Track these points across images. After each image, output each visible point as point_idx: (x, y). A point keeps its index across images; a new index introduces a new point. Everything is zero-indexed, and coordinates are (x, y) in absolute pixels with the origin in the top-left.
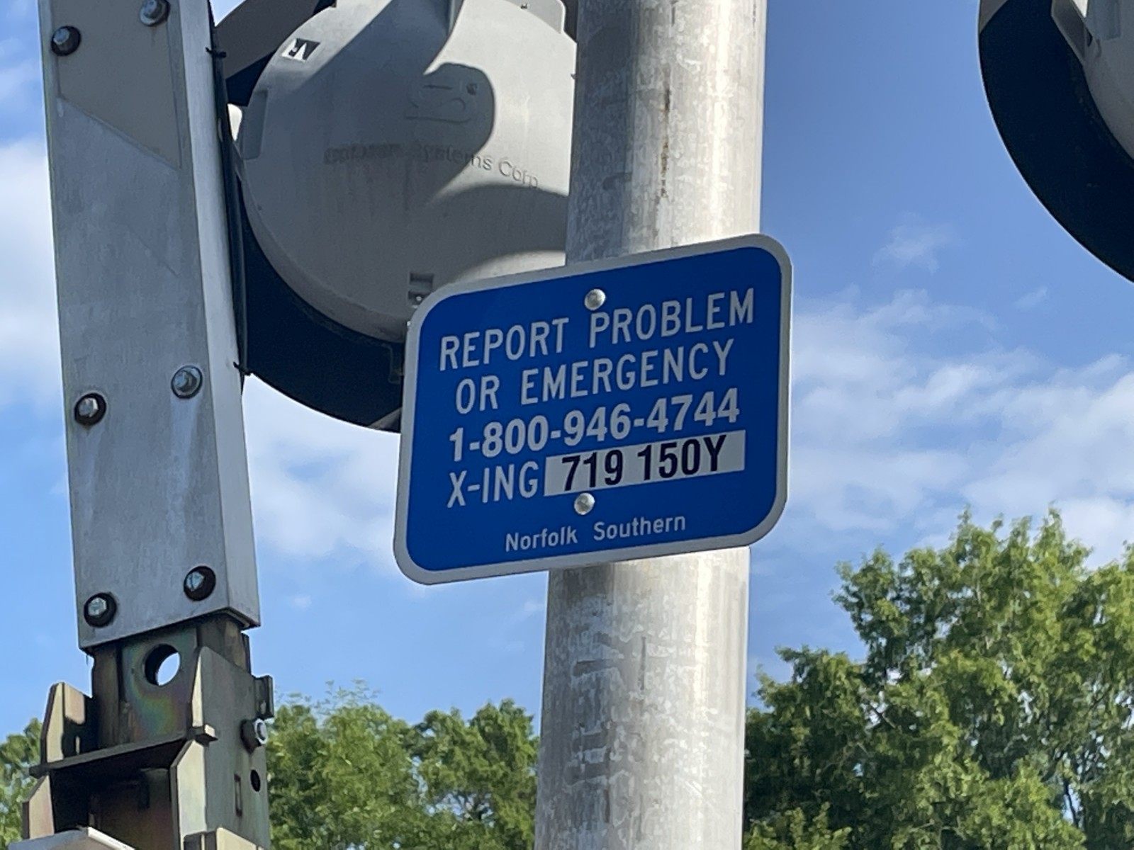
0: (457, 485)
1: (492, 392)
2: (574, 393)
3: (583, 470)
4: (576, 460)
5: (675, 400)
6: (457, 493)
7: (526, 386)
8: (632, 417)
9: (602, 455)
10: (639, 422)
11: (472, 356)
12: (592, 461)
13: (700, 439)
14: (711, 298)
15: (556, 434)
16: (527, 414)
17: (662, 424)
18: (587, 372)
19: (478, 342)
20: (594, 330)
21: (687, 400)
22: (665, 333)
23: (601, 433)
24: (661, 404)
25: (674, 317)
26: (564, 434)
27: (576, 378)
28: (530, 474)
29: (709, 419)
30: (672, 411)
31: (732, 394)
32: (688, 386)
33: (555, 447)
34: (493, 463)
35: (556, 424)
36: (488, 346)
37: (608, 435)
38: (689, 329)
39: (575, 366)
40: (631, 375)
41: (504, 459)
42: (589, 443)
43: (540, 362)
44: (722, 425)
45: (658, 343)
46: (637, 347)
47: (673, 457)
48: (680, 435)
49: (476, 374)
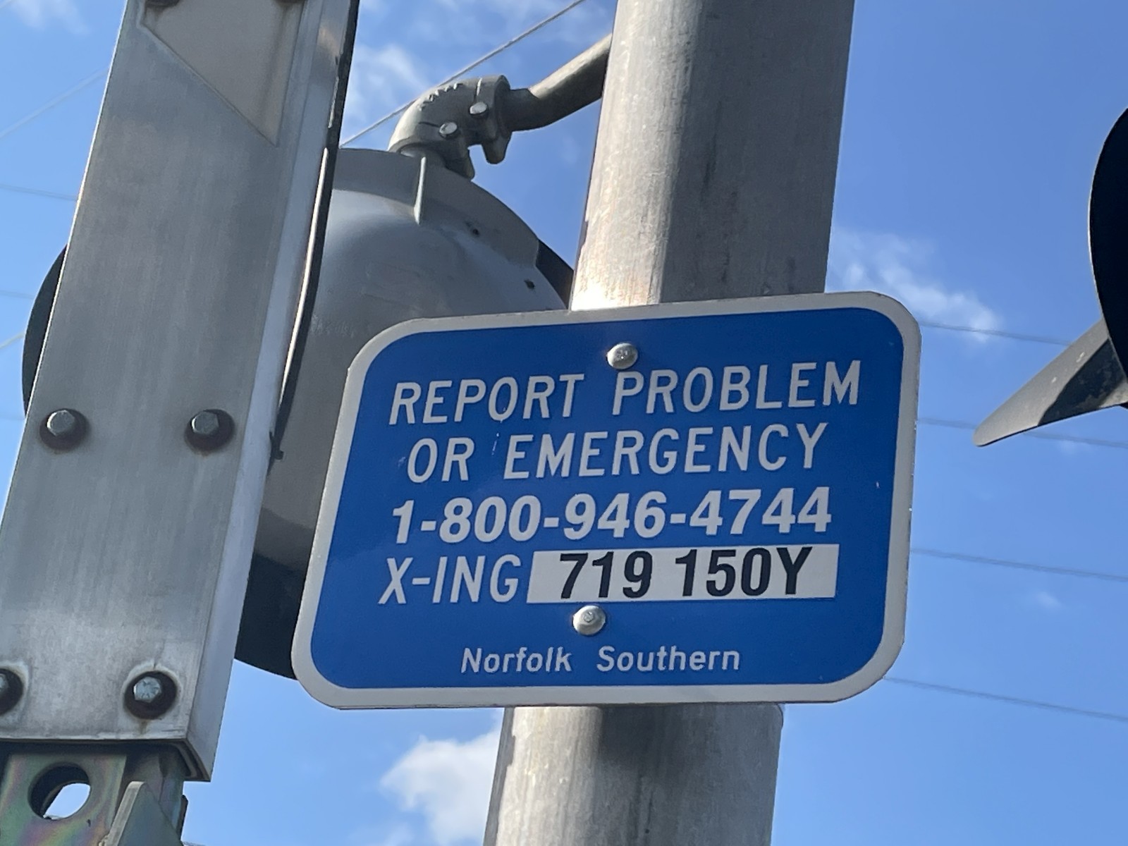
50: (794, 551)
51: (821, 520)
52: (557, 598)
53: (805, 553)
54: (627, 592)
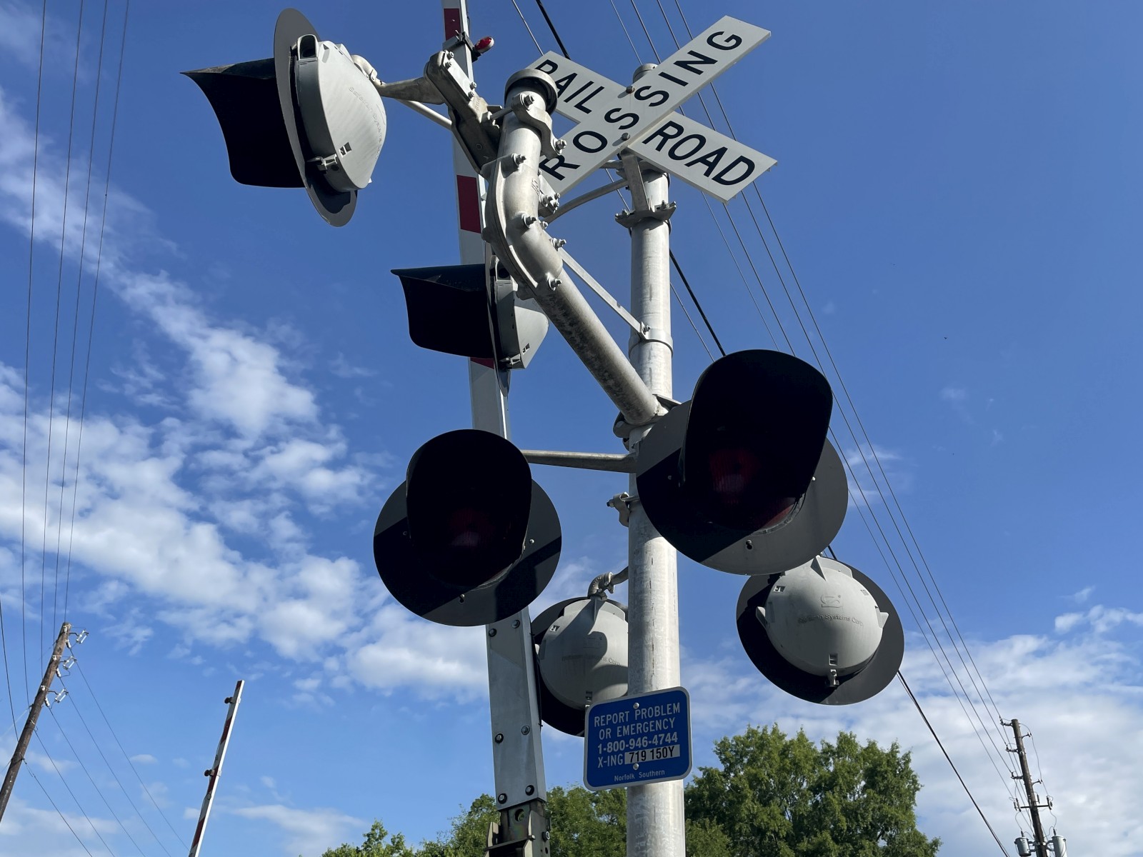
0: (600, 761)
1: (609, 733)
2: (632, 734)
3: (635, 756)
4: (633, 753)
5: (660, 735)
6: (600, 763)
7: (618, 731)
8: (648, 740)
9: (640, 751)
10: (650, 742)
11: (603, 723)
12: (638, 754)
13: (667, 747)
14: (668, 705)
15: (627, 746)
16: (619, 740)
17: (656, 743)
18: (635, 727)
19: (605, 718)
20: (636, 715)
21: (663, 735)
22: (656, 715)
23: (640, 745)
24: (656, 736)
25: (658, 711)
26: (630, 746)
27: (632, 729)
28: (621, 758)
29: (669, 741)
30: (659, 739)
31: (675, 734)
32: (663, 731)
33: (627, 749)
34: (610, 754)
35: (627, 742)
36: (608, 720)
37: (642, 746)
38: (662, 714)
39: (632, 725)
40: (647, 728)
41: (613, 753)
42: (636, 748)
43: (622, 724)
44: (673, 743)
45: (654, 718)
46: (649, 720)
47: (660, 752)
48: (661, 746)
49: (604, 728)
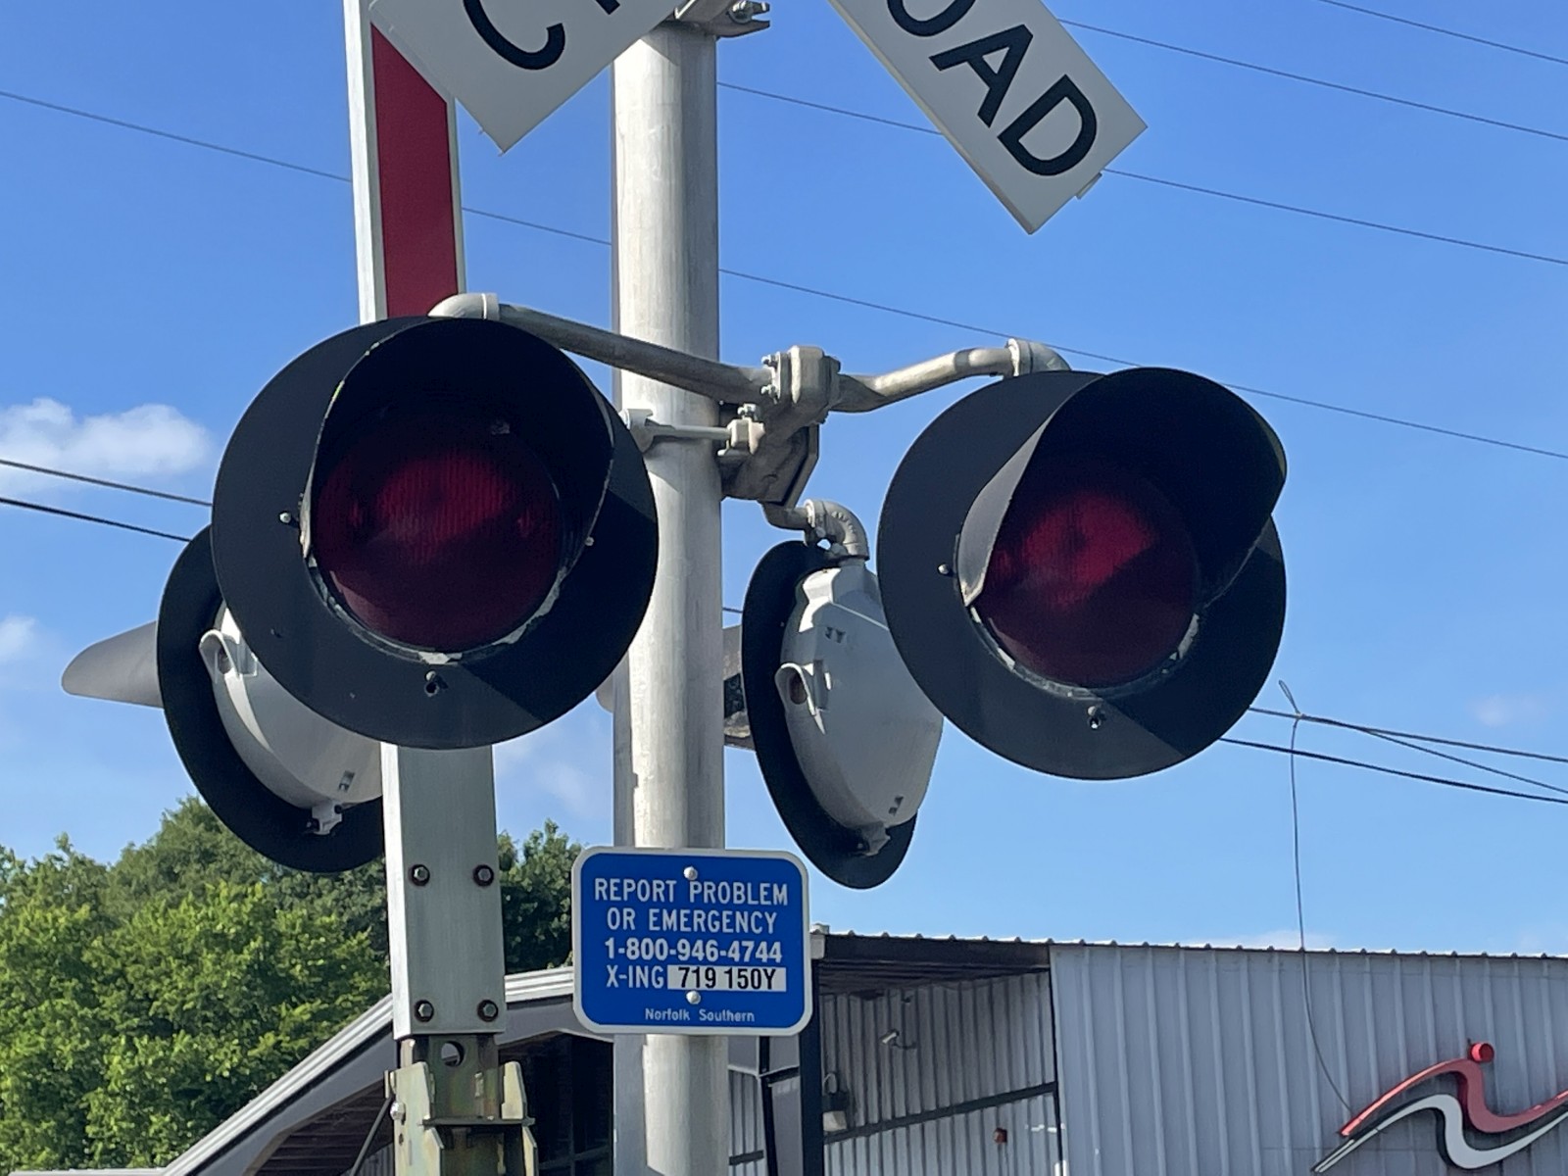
50: (769, 970)
51: (778, 957)
52: (679, 987)
53: (773, 971)
54: (707, 985)
